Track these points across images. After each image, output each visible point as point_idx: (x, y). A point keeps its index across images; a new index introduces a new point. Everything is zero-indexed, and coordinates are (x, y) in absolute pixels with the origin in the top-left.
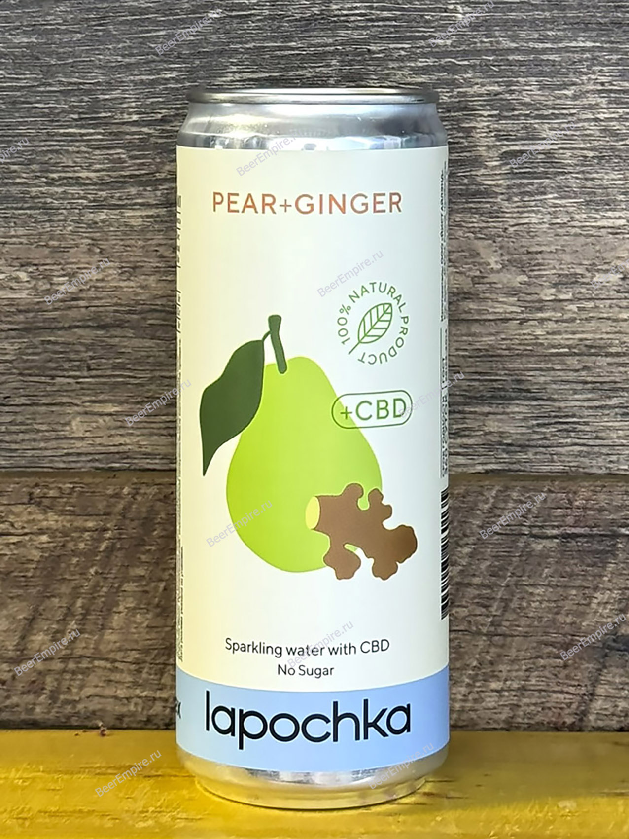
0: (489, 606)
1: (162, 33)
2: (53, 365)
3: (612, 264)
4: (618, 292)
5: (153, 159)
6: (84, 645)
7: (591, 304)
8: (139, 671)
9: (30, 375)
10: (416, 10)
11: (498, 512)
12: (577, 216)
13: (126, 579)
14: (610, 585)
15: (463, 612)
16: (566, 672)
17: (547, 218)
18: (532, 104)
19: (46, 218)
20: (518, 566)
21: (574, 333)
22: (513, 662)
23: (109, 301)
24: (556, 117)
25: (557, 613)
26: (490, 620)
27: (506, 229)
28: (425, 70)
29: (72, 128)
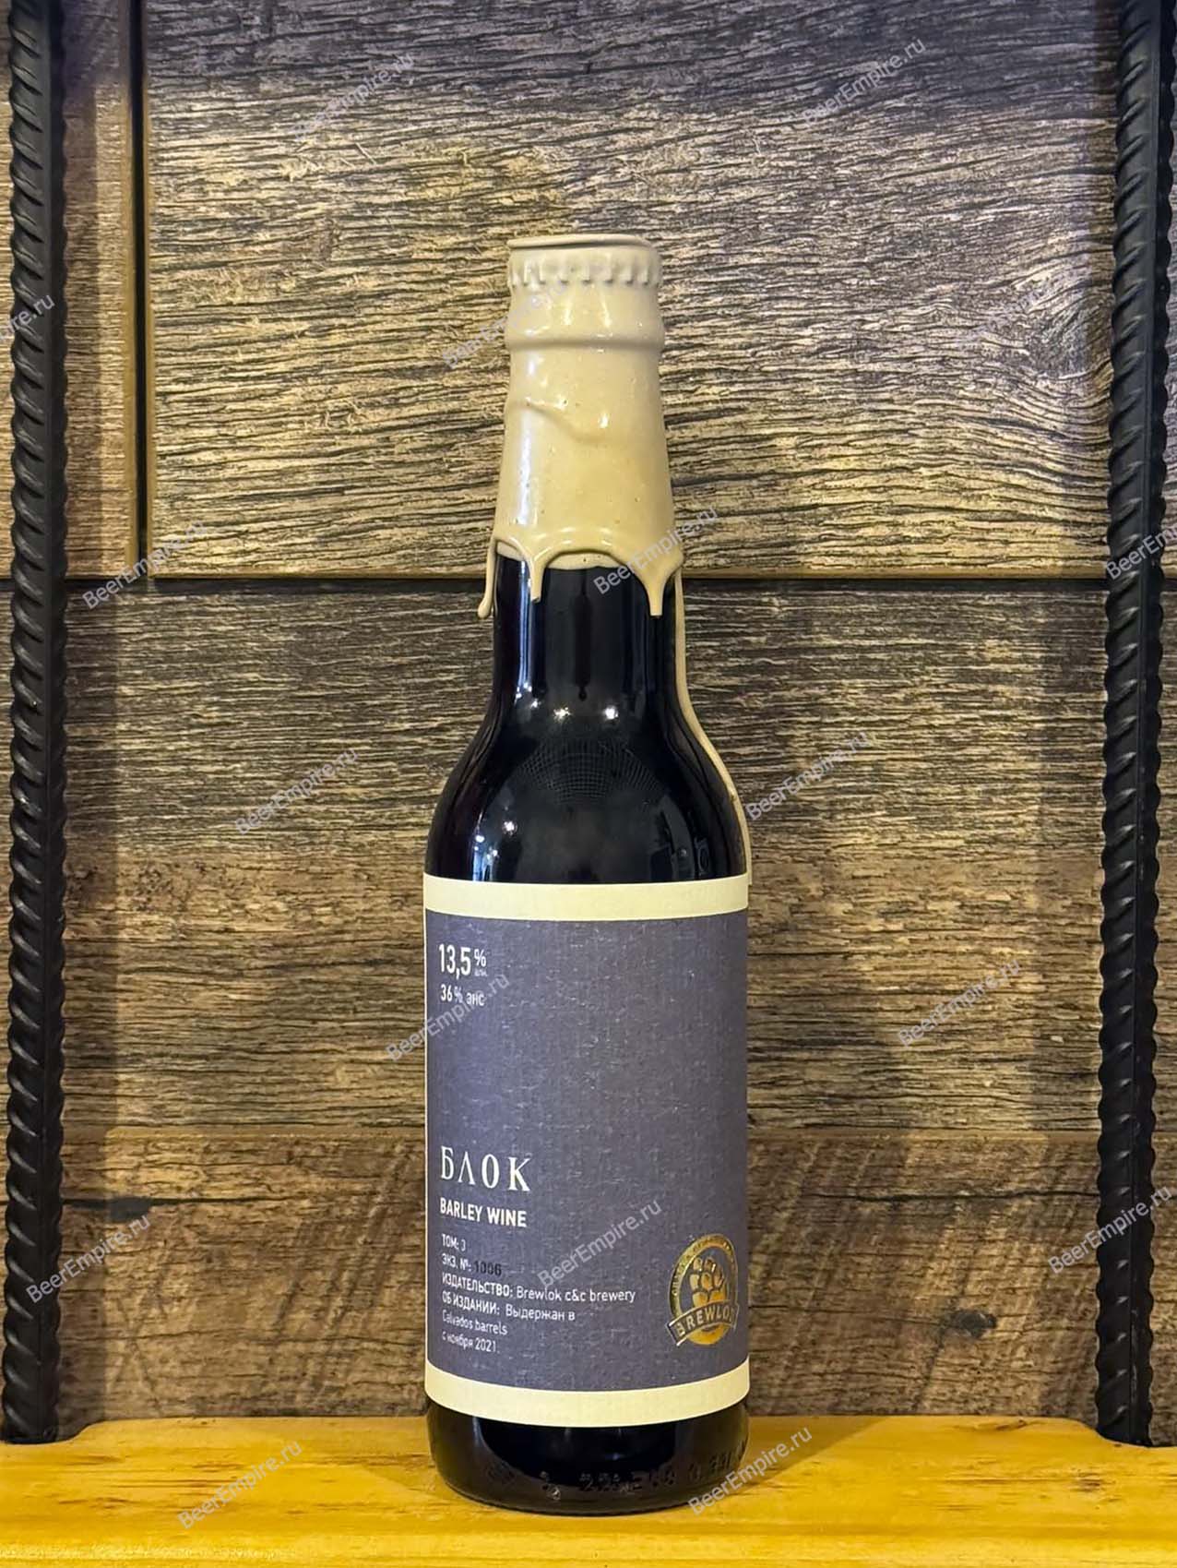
0: (811, 1278)
1: (439, 630)
2: (314, 1007)
3: (950, 889)
4: (955, 921)
5: (428, 773)
6: (350, 1324)
7: (923, 936)
8: (413, 1354)
9: (288, 1019)
10: (725, 603)
11: (820, 1171)
12: (909, 836)
13: (399, 1250)
14: (947, 1254)
15: (781, 1285)
16: (899, 1351)
17: (874, 839)
18: (854, 709)
19: (307, 840)
20: (843, 1233)
21: (905, 968)
22: (837, 1341)
23: (377, 933)
24: (885, 723)
25: (888, 1286)
26: (811, 1293)
27: (828, 851)
28: (738, 671)
29: (333, 736)
